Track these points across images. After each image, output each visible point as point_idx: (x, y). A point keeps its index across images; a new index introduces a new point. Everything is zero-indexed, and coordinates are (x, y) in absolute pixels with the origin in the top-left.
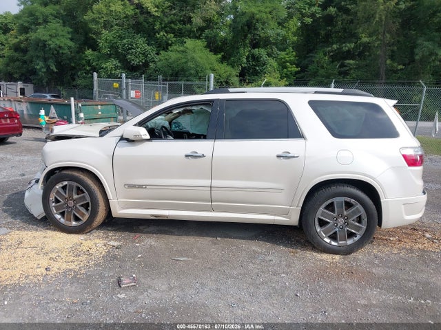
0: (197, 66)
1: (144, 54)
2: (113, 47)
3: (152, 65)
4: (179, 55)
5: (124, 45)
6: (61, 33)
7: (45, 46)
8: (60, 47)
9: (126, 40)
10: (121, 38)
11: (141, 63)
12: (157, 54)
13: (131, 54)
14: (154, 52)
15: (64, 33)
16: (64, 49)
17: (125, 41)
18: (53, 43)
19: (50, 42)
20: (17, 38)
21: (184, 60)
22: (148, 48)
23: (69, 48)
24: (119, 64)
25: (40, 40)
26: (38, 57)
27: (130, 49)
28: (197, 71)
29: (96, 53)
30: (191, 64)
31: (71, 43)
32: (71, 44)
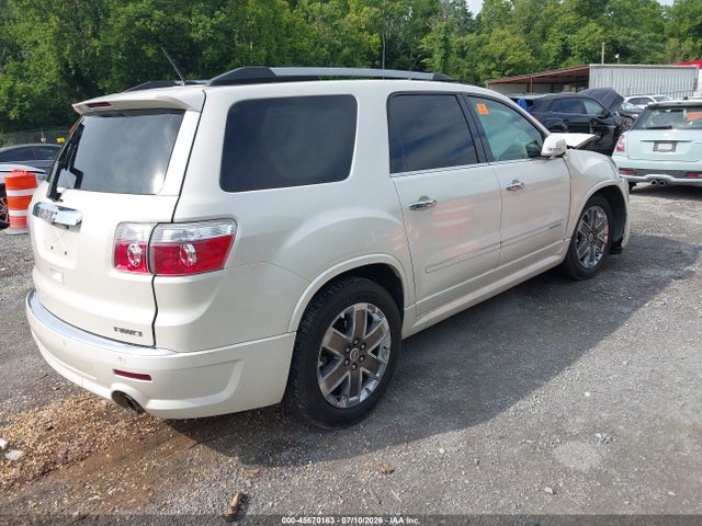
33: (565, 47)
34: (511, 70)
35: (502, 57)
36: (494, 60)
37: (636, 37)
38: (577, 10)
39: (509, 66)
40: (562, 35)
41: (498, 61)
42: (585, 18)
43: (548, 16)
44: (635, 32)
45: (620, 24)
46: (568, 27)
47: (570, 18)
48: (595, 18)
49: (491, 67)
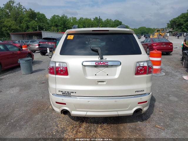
33: (27, 26)
34: (13, 31)
35: (10, 27)
36: (7, 27)
37: (45, 25)
38: (29, 17)
39: (12, 29)
40: (26, 23)
41: (9, 28)
42: (31, 19)
43: (21, 17)
44: (44, 24)
45: (40, 22)
46: (27, 21)
47: (27, 19)
48: (34, 19)
49: (7, 29)
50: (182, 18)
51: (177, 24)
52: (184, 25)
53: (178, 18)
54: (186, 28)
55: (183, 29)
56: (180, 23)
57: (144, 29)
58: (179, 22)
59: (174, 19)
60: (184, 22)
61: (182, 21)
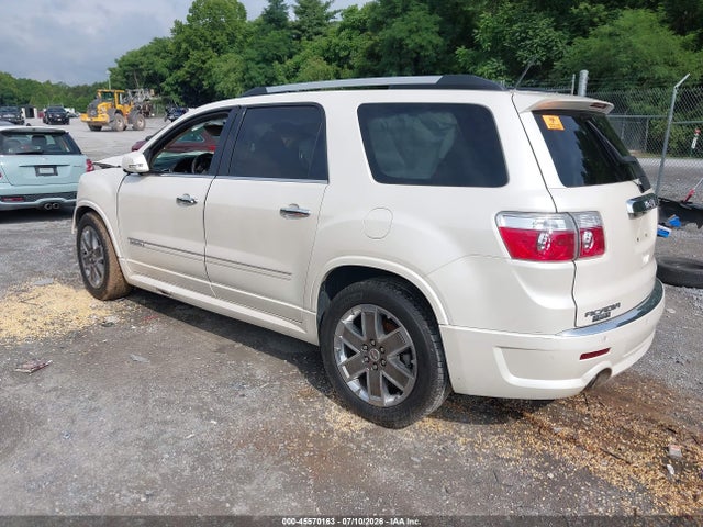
0: (635, 59)
1: (544, 47)
2: (497, 39)
3: (557, 65)
4: (606, 42)
5: (514, 34)
6: (424, 25)
7: (401, 47)
8: (421, 47)
9: (519, 24)
10: (511, 22)
11: (539, 63)
12: (570, 44)
13: (524, 48)
14: (566, 41)
15: (429, 25)
16: (427, 50)
17: (515, 27)
18: (411, 43)
19: (408, 41)
20: (371, 39)
21: (613, 51)
22: (554, 34)
23: (436, 47)
24: (503, 67)
25: (394, 38)
26: (392, 64)
27: (523, 40)
28: (635, 70)
29: (471, 51)
30: (623, 57)
31: (439, 38)
32: (438, 40)
50: (157, 54)
51: (145, 74)
52: (170, 80)
53: (144, 52)
54: (176, 91)
55: (168, 93)
56: (155, 73)
57: (5, 84)
58: (151, 66)
59: (131, 54)
60: (165, 71)
61: (160, 65)
